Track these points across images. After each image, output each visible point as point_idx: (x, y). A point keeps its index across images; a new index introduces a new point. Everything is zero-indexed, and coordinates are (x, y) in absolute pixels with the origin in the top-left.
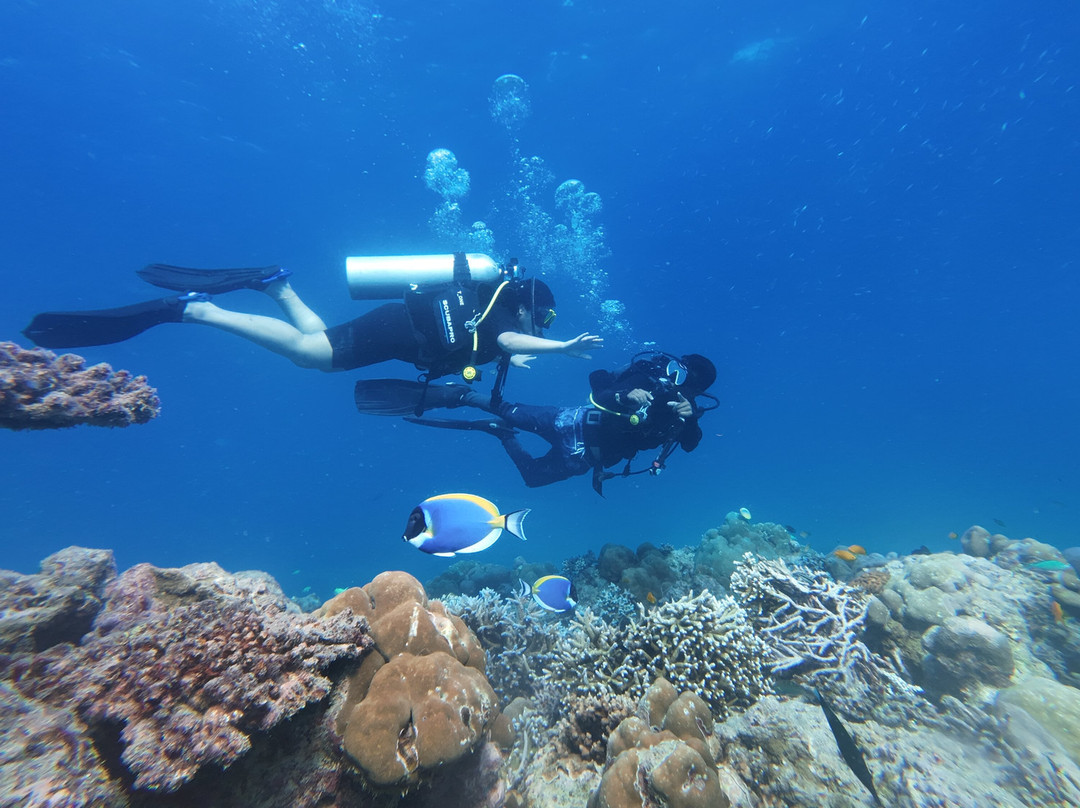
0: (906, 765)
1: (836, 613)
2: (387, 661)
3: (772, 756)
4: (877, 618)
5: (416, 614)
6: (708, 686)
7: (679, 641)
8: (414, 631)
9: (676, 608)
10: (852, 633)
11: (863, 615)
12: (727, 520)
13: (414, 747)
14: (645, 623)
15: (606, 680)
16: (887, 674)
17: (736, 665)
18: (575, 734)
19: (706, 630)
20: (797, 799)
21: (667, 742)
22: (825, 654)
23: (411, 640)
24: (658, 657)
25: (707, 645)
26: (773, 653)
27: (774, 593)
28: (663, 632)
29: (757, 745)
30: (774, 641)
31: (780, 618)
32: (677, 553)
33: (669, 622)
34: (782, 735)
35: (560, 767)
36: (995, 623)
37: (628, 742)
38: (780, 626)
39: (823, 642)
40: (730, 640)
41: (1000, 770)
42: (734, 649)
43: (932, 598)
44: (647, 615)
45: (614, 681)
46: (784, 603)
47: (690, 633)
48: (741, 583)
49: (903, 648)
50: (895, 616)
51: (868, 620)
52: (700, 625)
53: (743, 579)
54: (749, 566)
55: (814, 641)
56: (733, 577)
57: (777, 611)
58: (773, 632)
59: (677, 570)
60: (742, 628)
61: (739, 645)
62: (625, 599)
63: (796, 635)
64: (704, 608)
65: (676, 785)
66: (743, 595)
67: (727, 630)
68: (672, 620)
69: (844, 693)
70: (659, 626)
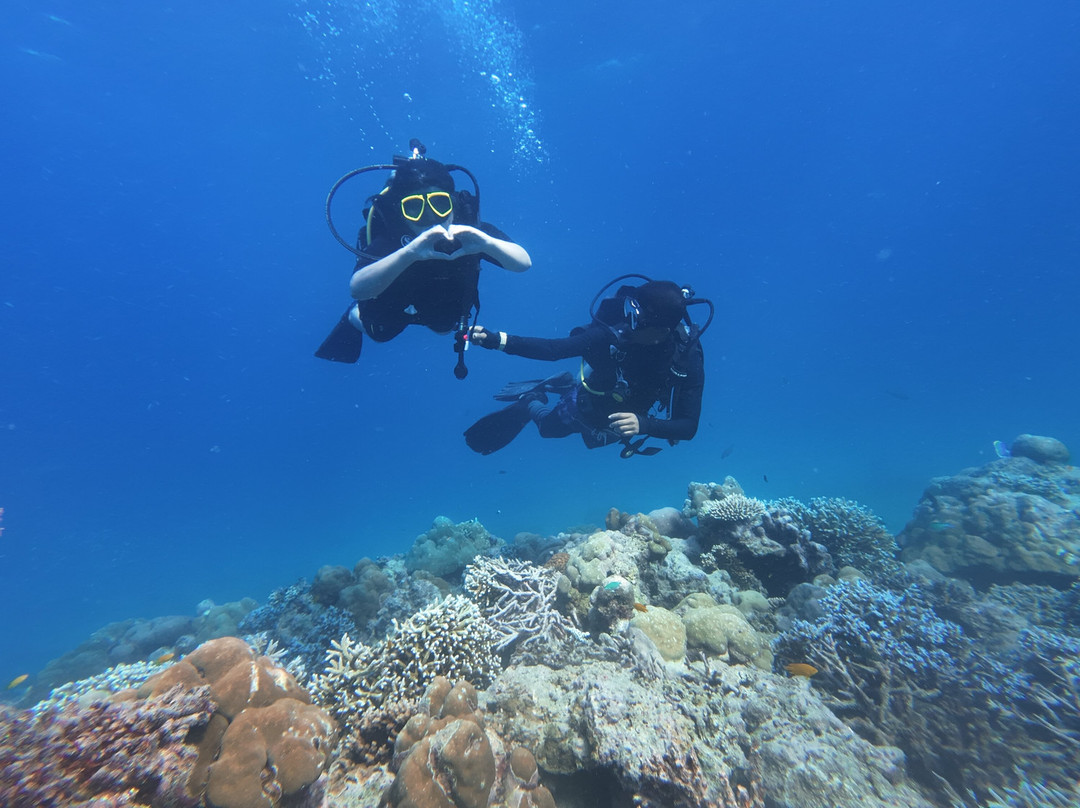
0: (590, 688)
1: (539, 592)
2: (230, 720)
3: (510, 713)
4: (564, 590)
5: (255, 671)
6: (453, 676)
7: (430, 645)
8: (255, 686)
9: (426, 616)
10: (549, 605)
11: (555, 590)
12: (435, 525)
13: (275, 783)
14: (399, 636)
15: (364, 696)
16: (570, 629)
17: (473, 652)
18: (361, 746)
19: (451, 628)
20: (525, 737)
21: (452, 723)
22: (533, 626)
23: (252, 696)
24: (412, 663)
25: (452, 641)
26: (499, 635)
27: (498, 586)
28: (416, 640)
29: (500, 708)
30: (498, 624)
31: (502, 605)
32: (391, 563)
33: (420, 629)
34: (516, 694)
35: (349, 779)
36: (625, 575)
37: (416, 735)
38: (502, 611)
39: (531, 616)
40: (470, 633)
41: (632, 672)
42: (472, 639)
43: (595, 566)
44: (400, 627)
45: (373, 695)
46: (505, 592)
47: (438, 635)
48: (474, 583)
49: (577, 607)
50: (574, 586)
51: (558, 593)
52: (446, 626)
53: (475, 579)
54: (479, 567)
55: (525, 618)
56: (467, 580)
57: (500, 600)
58: (497, 618)
59: (392, 579)
60: (478, 621)
61: (476, 636)
62: (346, 619)
63: (513, 616)
64: (449, 611)
65: (460, 752)
66: (476, 592)
67: (466, 625)
68: (422, 628)
69: (550, 651)
70: (413, 635)
